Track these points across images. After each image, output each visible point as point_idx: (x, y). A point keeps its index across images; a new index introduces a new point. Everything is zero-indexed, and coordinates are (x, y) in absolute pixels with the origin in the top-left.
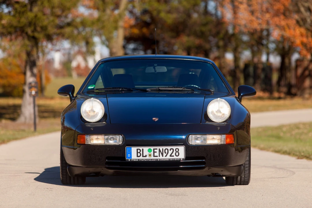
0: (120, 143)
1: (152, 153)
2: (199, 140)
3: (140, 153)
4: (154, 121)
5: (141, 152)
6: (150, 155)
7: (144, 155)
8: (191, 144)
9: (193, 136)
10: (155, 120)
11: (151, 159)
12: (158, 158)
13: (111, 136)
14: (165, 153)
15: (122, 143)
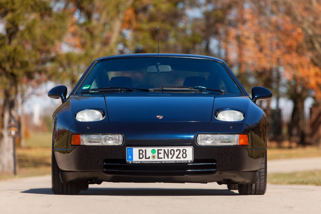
0: (120, 143)
1: (156, 154)
2: (209, 141)
3: (142, 154)
4: (158, 119)
5: (144, 154)
6: (154, 157)
7: (147, 157)
8: (200, 144)
9: (203, 135)
10: (159, 117)
11: (155, 162)
12: (163, 160)
13: (110, 136)
14: (171, 154)
15: (122, 143)
